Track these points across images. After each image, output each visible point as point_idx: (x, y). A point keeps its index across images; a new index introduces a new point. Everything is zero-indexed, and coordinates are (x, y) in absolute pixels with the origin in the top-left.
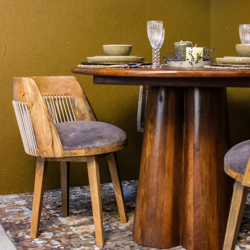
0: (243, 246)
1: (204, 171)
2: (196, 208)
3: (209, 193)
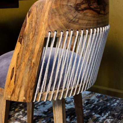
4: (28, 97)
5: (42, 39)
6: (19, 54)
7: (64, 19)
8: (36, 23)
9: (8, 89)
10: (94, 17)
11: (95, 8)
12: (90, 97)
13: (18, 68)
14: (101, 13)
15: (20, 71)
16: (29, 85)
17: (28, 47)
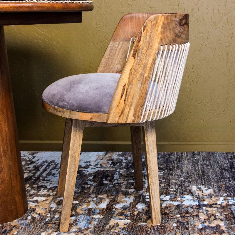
4: (138, 117)
5: (154, 53)
6: (131, 69)
8: (150, 37)
9: (117, 109)
12: (110, 157)
13: (130, 84)
15: (132, 88)
16: (140, 102)
17: (141, 61)
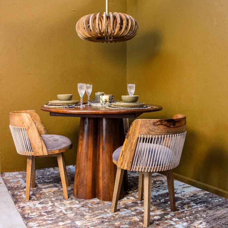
0: (129, 197)
1: (107, 160)
2: (103, 179)
3: (110, 171)
4: (129, 167)
5: (136, 138)
7: (147, 129)
8: (134, 130)
9: (120, 161)
10: (165, 129)
11: (165, 124)
12: (198, 193)
14: (170, 126)
15: (126, 153)
16: (130, 161)
17: (130, 141)
